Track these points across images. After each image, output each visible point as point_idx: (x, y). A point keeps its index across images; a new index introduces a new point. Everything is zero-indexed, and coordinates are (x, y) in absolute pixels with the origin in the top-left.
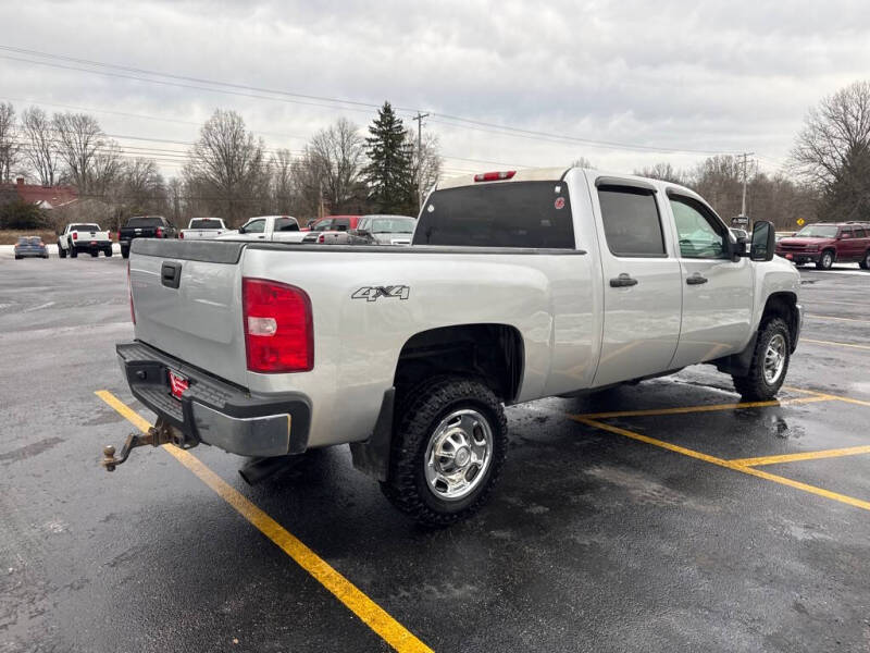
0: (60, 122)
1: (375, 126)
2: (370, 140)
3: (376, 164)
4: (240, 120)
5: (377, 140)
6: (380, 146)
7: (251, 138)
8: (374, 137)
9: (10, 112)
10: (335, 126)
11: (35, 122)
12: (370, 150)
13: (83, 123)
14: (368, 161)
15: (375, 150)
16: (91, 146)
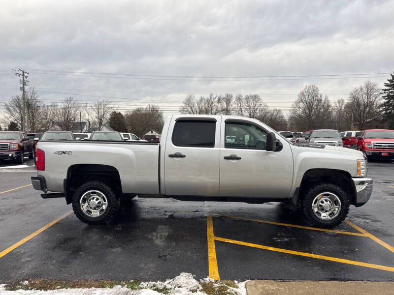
0: (247, 98)
1: (388, 82)
2: (385, 90)
3: (388, 102)
4: (317, 88)
5: (389, 89)
6: (391, 92)
7: (321, 96)
8: (387, 88)
9: (232, 96)
10: (363, 85)
11: (239, 99)
12: (384, 95)
13: (255, 98)
14: (383, 101)
15: (388, 95)
16: (257, 106)
